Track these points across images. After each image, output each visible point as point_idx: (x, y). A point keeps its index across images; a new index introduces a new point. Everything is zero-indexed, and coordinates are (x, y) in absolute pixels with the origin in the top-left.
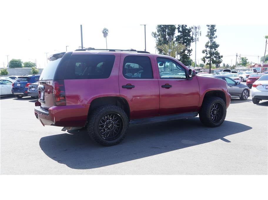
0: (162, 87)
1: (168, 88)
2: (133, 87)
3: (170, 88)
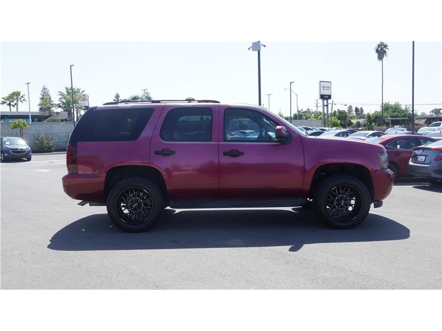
0: (225, 154)
1: (237, 156)
2: (174, 153)
3: (240, 156)
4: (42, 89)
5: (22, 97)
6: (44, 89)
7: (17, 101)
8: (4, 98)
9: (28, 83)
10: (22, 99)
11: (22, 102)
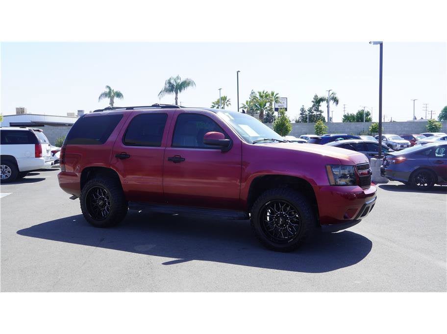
0: (170, 159)
2: (129, 157)
3: (181, 162)
4: (250, 93)
5: (227, 101)
6: (252, 93)
7: (224, 105)
8: (213, 103)
9: (220, 89)
10: (228, 103)
11: (227, 105)
